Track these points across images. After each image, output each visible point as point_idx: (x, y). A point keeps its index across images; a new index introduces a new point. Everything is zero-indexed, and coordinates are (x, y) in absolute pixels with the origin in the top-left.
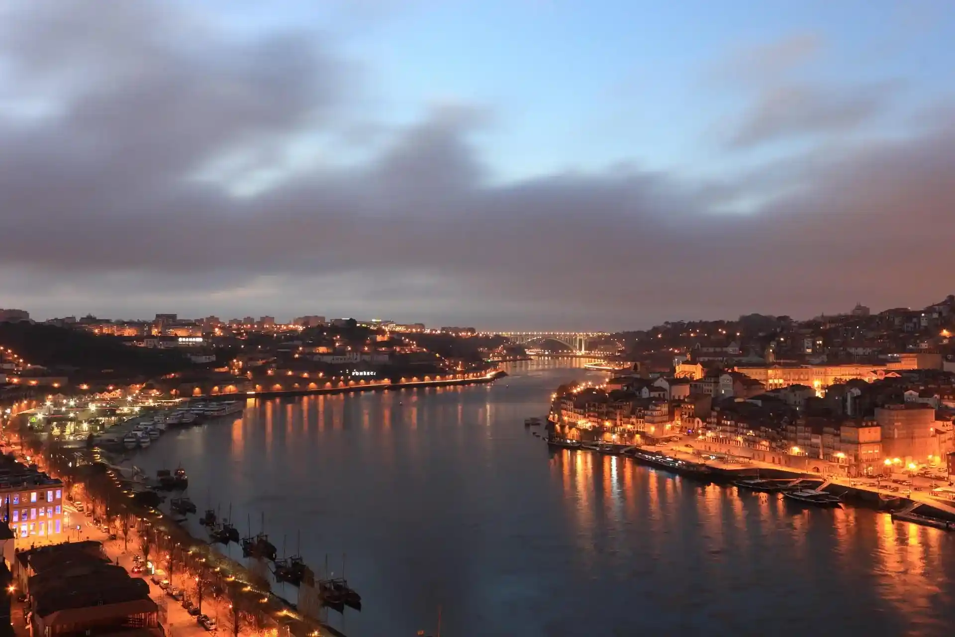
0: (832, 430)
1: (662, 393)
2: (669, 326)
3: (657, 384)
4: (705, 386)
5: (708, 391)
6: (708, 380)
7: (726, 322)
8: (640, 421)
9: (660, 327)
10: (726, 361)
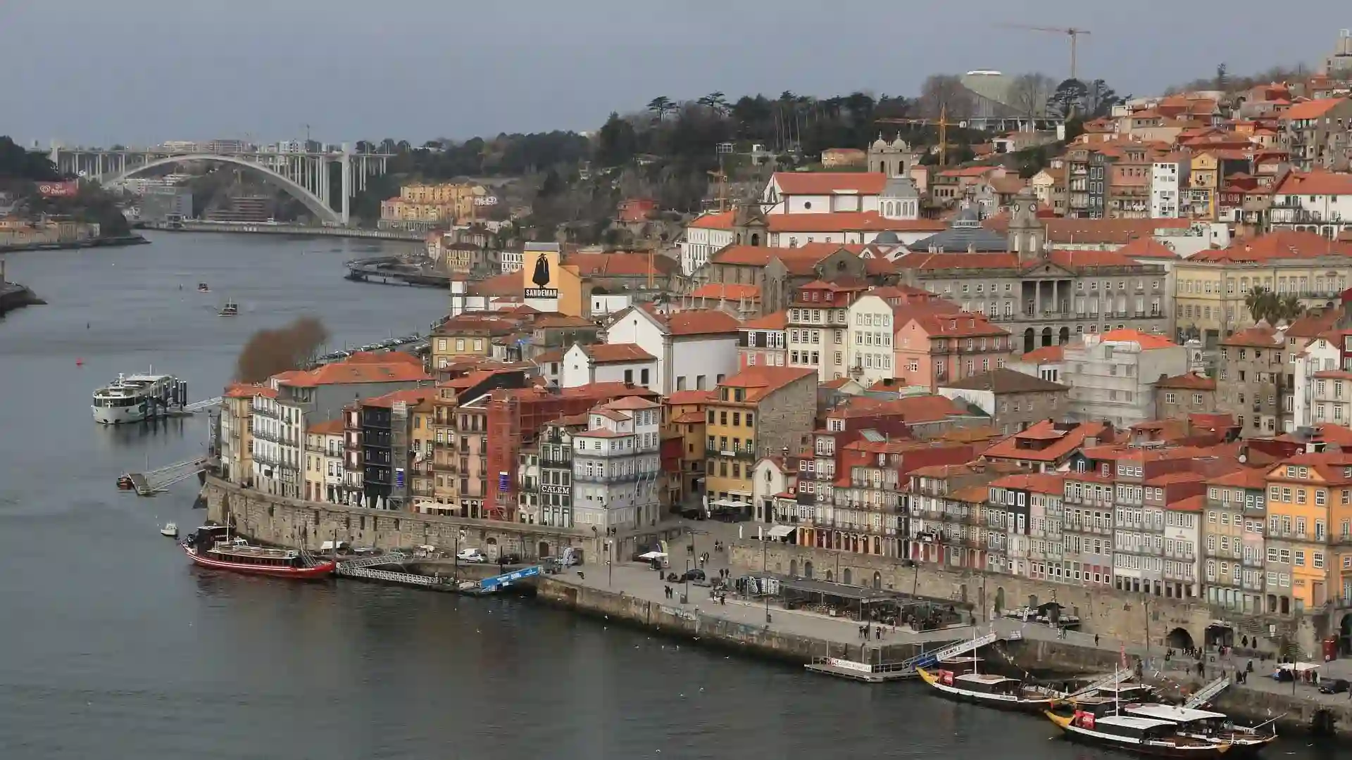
0: (1237, 496)
1: (637, 370)
2: (668, 115)
3: (617, 335)
4: (795, 339)
5: (805, 360)
6: (807, 318)
7: (877, 98)
8: (556, 475)
9: (636, 118)
10: (873, 248)
